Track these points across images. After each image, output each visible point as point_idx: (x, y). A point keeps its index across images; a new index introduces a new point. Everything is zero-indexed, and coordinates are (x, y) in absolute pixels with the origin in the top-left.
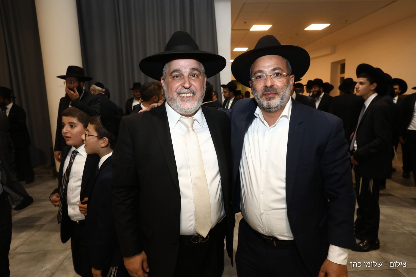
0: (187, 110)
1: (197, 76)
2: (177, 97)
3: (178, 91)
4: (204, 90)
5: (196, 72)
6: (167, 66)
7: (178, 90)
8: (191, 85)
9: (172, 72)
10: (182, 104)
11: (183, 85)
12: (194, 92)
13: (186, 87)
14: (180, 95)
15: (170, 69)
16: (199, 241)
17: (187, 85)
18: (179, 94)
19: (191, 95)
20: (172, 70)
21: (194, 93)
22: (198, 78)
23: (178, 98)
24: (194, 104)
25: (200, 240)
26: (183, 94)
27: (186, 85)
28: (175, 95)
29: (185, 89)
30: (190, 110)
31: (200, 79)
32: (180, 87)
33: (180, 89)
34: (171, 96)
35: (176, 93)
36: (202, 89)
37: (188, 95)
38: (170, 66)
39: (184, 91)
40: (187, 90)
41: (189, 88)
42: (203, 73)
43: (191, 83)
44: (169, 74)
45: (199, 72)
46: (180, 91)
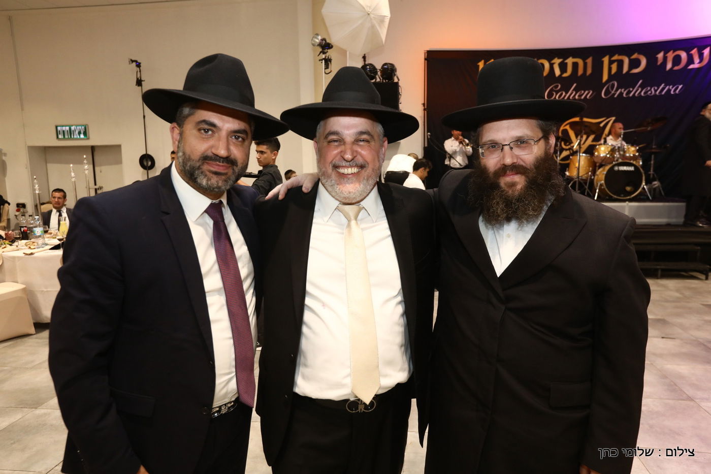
0: (346, 195)
1: (368, 141)
2: (332, 171)
3: (333, 162)
5: (365, 137)
6: (322, 123)
7: (334, 160)
8: (355, 155)
9: (327, 134)
10: (340, 183)
11: (342, 154)
12: (362, 165)
13: (346, 159)
14: (338, 169)
15: (326, 129)
16: (359, 410)
18: (336, 167)
19: (355, 170)
20: (327, 132)
23: (333, 174)
24: (360, 185)
25: (361, 408)
26: (341, 168)
27: (347, 156)
28: (330, 170)
29: (345, 162)
30: (352, 194)
32: (338, 157)
34: (323, 170)
37: (349, 171)
38: (325, 125)
39: (344, 165)
40: (348, 163)
41: (353, 159)
42: (379, 136)
43: (357, 152)
44: (324, 136)
45: (372, 136)
46: (337, 162)
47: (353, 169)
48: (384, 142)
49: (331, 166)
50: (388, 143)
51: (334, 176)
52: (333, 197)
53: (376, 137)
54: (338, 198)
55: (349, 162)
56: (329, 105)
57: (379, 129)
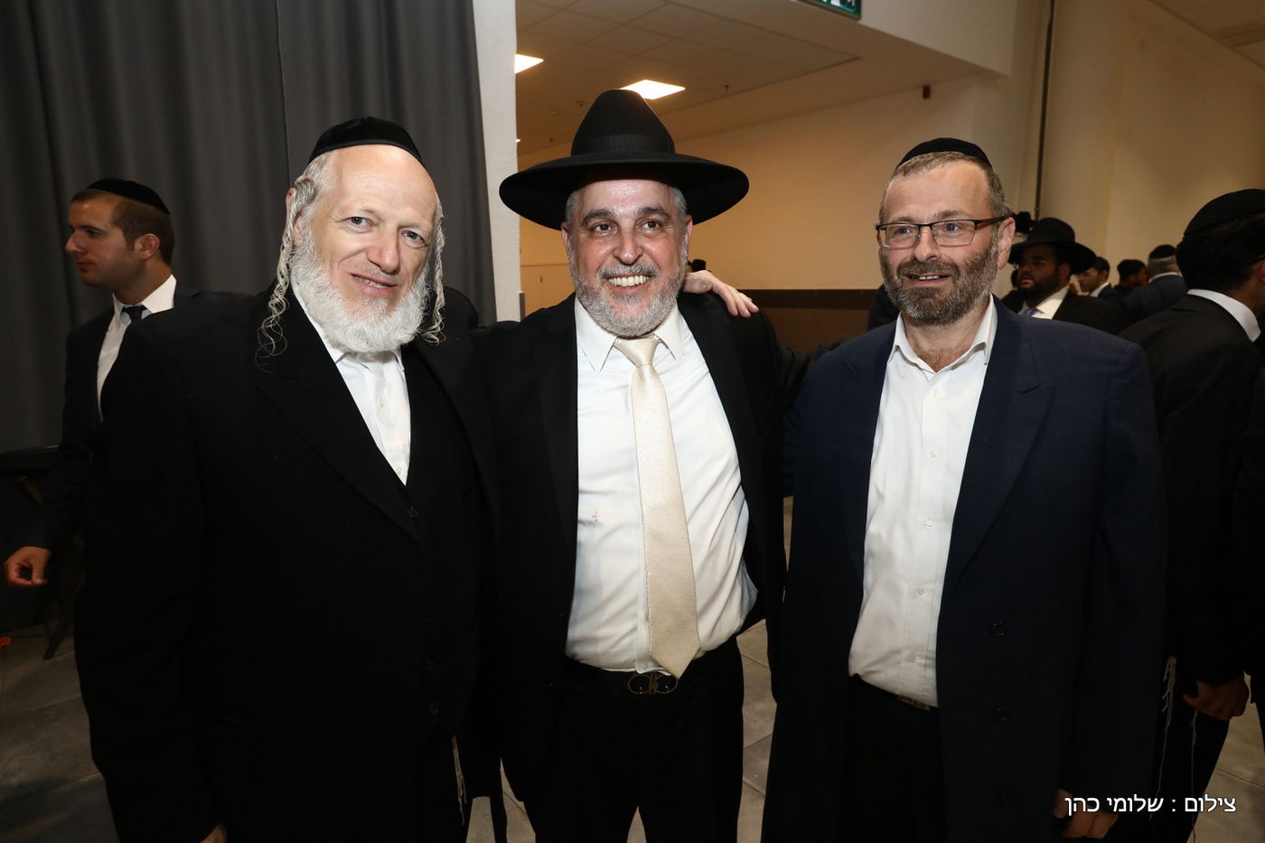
0: (627, 325)
1: (661, 225)
2: (602, 285)
3: (604, 271)
4: (679, 265)
6: (575, 196)
7: (604, 266)
8: (639, 252)
9: (587, 217)
10: (615, 305)
11: (616, 253)
12: (649, 272)
13: (624, 260)
14: (611, 281)
15: (583, 206)
17: (628, 255)
18: (607, 277)
19: (641, 279)
20: (586, 211)
21: (649, 275)
22: (663, 231)
23: (603, 289)
24: (649, 306)
25: (653, 687)
26: (617, 277)
27: (626, 255)
28: (596, 281)
29: (623, 266)
30: (637, 322)
31: (668, 234)
32: (610, 259)
33: (610, 266)
34: (585, 283)
35: (598, 274)
36: (676, 261)
37: (631, 281)
38: (582, 197)
39: (621, 272)
40: (629, 268)
41: (636, 261)
42: (679, 213)
43: (642, 248)
44: (582, 220)
45: (668, 216)
46: (609, 269)
47: (637, 277)
48: (688, 223)
49: (598, 277)
50: (694, 224)
51: (604, 292)
52: (605, 329)
53: (674, 217)
54: (613, 330)
55: (630, 265)
56: (585, 160)
57: (678, 199)
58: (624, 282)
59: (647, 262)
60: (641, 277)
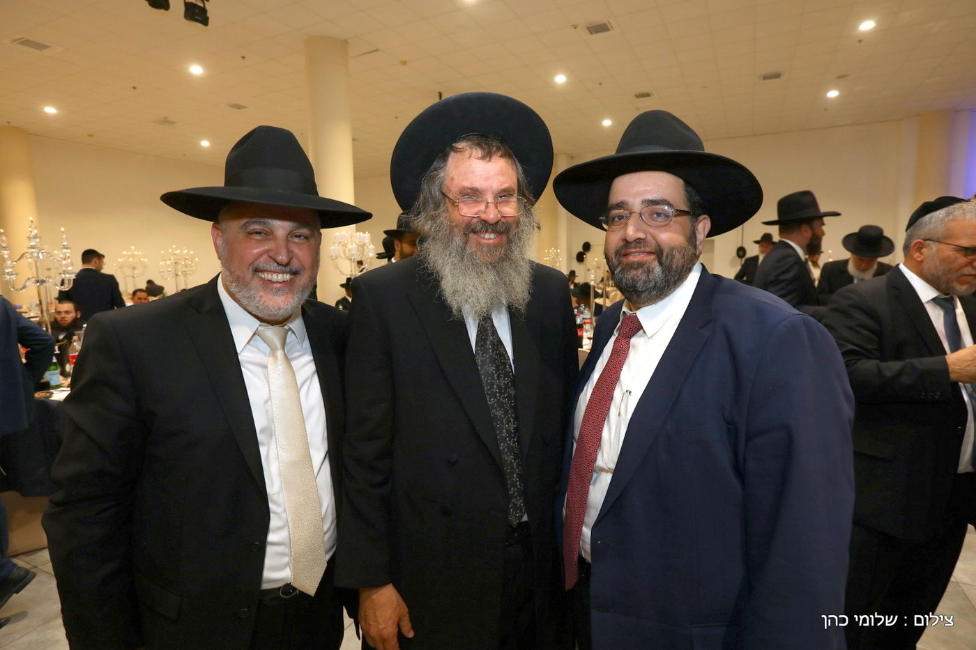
58: (275, 277)
59: (295, 264)
60: (289, 275)
